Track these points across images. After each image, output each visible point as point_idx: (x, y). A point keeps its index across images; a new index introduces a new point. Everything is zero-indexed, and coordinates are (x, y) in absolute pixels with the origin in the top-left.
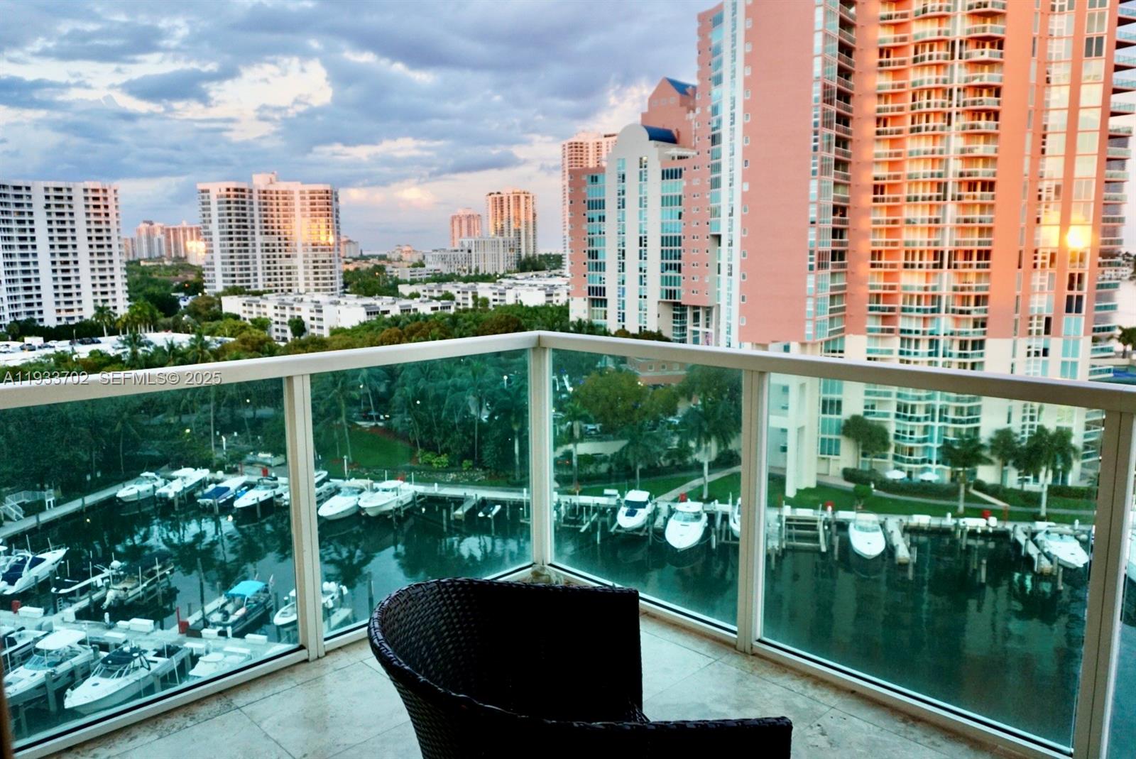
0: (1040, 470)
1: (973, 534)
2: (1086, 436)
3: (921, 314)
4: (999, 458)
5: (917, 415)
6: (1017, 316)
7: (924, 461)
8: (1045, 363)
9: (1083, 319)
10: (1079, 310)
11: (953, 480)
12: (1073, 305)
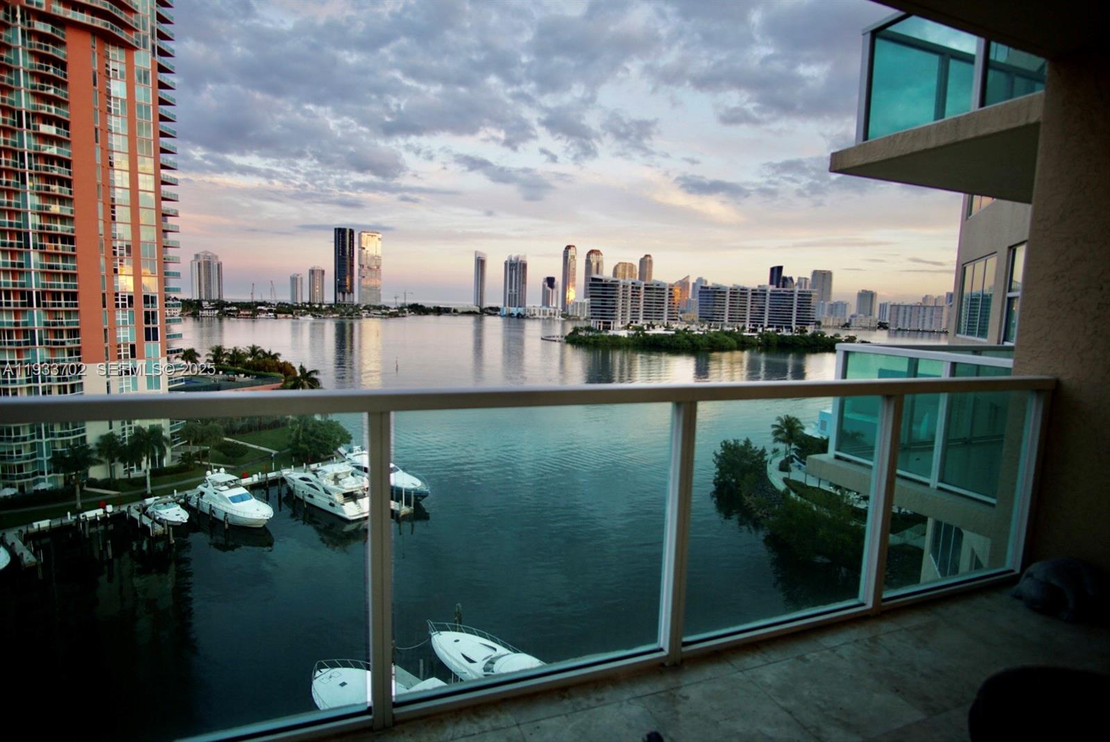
0: (142, 460)
1: (94, 522)
2: (171, 429)
3: (14, 347)
4: (106, 458)
5: (22, 435)
6: (107, 345)
7: (35, 474)
8: (135, 381)
9: (159, 344)
10: (156, 339)
11: (66, 483)
12: (151, 335)
